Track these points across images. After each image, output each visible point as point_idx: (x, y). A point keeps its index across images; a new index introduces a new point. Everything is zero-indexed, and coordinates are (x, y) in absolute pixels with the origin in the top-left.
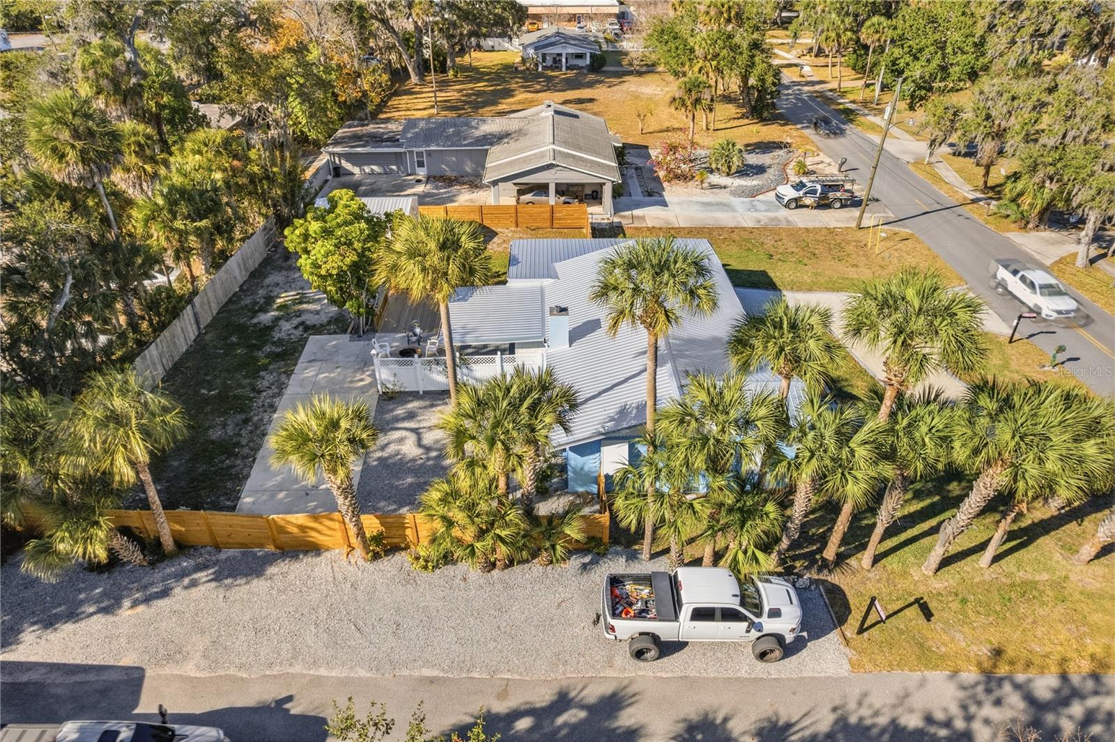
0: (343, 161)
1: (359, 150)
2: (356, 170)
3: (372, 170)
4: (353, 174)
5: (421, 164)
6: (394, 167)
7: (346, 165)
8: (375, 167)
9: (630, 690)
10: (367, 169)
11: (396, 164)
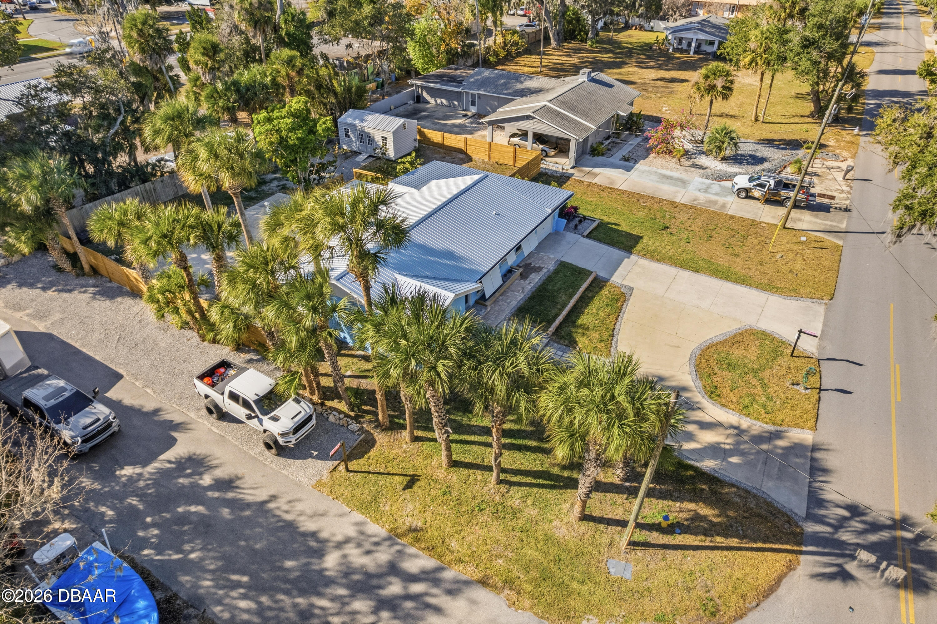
0: (424, 92)
1: (431, 85)
2: (432, 101)
3: (442, 102)
4: (429, 103)
5: (473, 104)
6: (456, 103)
7: (425, 95)
8: (444, 101)
9: (189, 426)
10: (439, 101)
11: (457, 101)
